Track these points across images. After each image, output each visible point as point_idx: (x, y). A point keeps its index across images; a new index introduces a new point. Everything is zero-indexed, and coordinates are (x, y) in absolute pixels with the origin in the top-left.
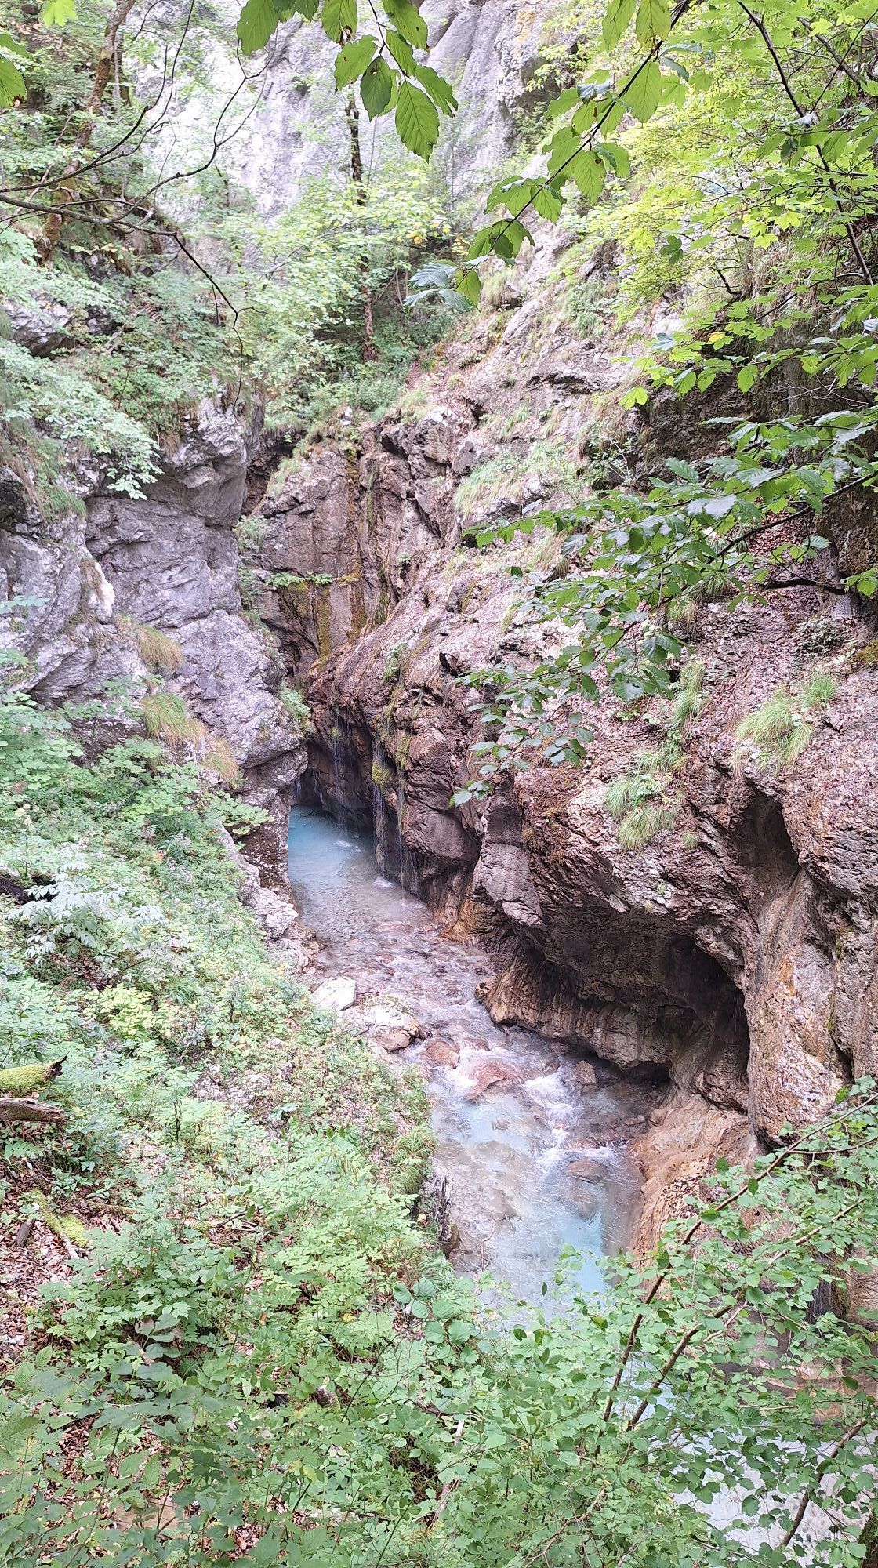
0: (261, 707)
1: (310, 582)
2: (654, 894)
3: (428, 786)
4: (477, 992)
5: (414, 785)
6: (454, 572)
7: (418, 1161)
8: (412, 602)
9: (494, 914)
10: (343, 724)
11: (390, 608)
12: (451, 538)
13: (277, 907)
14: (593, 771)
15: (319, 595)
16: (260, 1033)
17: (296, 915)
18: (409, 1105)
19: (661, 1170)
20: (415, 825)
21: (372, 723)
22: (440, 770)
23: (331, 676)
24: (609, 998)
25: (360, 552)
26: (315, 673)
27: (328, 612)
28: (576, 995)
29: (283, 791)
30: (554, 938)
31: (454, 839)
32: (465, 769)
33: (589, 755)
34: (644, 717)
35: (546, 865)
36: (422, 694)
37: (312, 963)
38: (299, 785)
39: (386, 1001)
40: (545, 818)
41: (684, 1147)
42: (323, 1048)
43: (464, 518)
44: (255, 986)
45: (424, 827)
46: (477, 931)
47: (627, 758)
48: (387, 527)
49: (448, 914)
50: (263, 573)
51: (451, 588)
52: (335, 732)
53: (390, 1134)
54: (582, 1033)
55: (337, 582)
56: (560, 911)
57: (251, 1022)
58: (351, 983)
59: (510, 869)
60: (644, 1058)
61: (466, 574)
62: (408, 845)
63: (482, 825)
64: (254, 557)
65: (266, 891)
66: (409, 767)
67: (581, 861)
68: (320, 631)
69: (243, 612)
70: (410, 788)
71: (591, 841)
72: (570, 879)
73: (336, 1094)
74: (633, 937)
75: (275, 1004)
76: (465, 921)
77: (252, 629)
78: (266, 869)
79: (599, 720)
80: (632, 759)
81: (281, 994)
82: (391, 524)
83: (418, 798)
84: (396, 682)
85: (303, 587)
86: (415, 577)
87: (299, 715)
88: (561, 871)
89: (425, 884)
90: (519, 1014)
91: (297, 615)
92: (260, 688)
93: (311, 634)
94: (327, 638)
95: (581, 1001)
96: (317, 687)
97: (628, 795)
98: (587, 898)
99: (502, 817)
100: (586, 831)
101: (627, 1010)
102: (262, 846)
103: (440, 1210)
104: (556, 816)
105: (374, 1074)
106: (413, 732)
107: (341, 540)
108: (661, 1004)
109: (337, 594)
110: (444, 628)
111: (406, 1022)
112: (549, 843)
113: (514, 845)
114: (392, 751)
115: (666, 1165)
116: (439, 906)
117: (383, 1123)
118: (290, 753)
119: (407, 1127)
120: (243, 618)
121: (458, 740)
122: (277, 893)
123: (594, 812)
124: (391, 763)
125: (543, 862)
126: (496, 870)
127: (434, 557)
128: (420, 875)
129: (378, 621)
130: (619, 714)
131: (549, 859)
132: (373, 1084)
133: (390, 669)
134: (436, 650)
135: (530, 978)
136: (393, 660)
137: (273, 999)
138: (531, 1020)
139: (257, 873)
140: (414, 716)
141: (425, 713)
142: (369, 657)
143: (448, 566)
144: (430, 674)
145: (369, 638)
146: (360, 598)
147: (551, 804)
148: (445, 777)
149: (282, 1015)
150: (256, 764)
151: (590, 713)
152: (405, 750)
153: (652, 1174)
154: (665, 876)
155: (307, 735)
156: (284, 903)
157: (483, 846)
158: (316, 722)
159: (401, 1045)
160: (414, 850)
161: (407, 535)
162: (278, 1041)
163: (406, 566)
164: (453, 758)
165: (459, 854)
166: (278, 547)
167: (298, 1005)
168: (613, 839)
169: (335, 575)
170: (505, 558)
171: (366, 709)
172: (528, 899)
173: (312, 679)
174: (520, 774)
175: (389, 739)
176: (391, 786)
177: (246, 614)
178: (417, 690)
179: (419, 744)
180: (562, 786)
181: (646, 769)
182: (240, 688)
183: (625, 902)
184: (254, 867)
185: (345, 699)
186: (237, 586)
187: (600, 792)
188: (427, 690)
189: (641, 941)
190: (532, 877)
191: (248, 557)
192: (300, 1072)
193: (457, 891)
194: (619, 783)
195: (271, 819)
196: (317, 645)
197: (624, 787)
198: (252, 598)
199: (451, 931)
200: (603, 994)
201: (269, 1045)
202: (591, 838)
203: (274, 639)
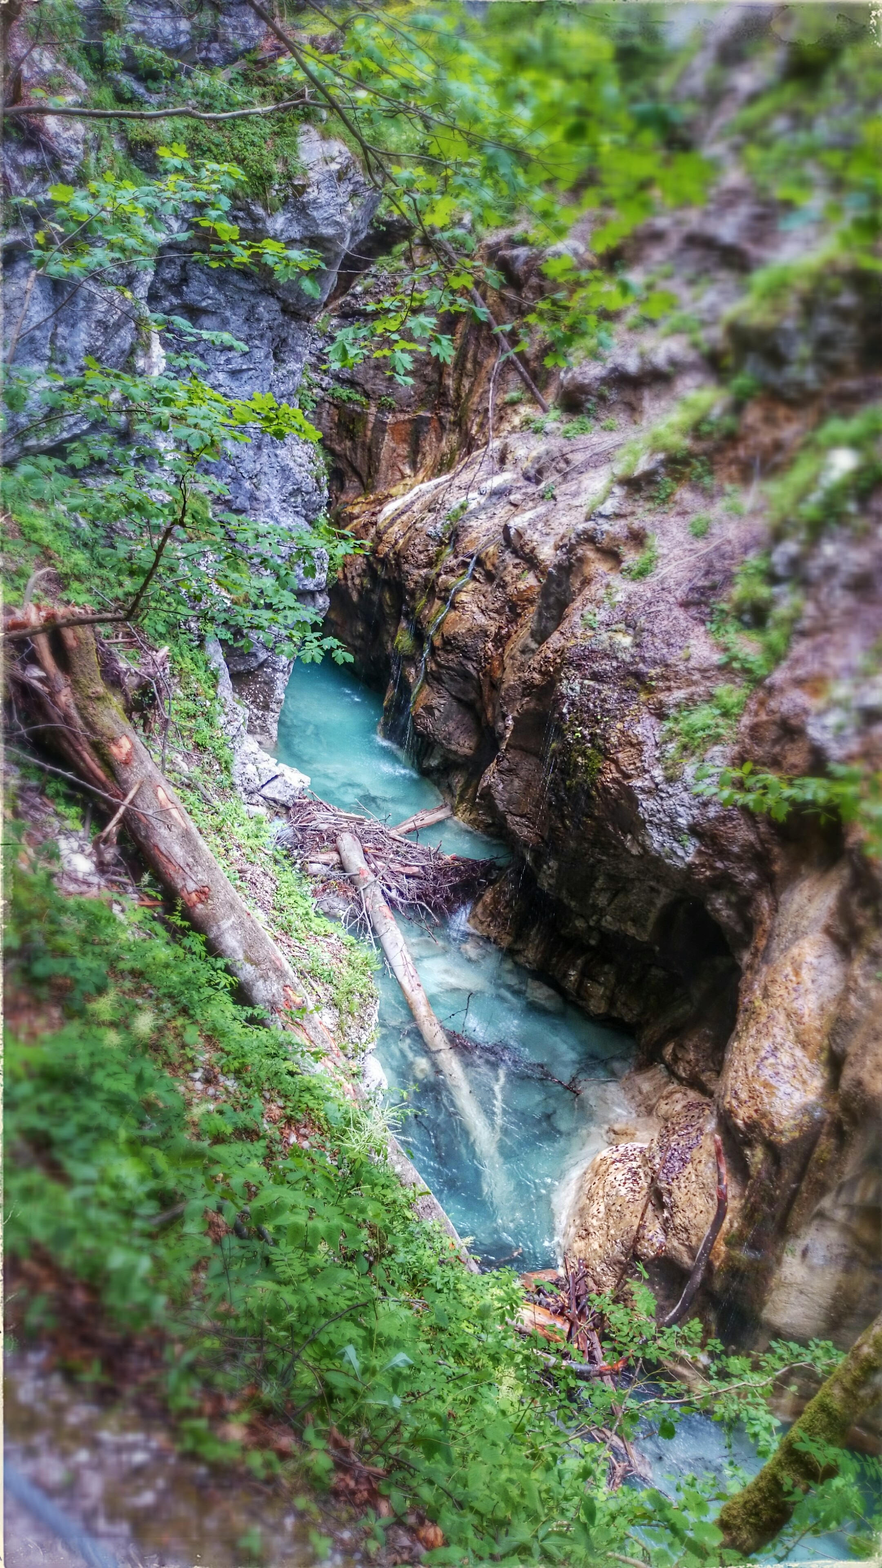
2: (676, 844)
3: (454, 670)
5: (438, 665)
8: (485, 458)
11: (459, 458)
12: (550, 394)
20: (429, 709)
21: (409, 584)
22: (472, 655)
23: (374, 519)
24: (594, 944)
26: (357, 511)
31: (467, 735)
32: (501, 661)
36: (473, 565)
45: (437, 713)
51: (533, 455)
62: (417, 728)
63: (505, 726)
65: (250, 739)
66: (438, 642)
70: (434, 667)
71: (622, 772)
72: (589, 806)
78: (255, 715)
83: (439, 680)
84: (447, 545)
88: (582, 796)
91: (350, 438)
94: (378, 474)
95: (560, 940)
96: (355, 527)
98: (601, 831)
99: (531, 722)
100: (621, 760)
101: (610, 960)
102: (256, 688)
106: (452, 605)
113: (536, 755)
114: (424, 620)
121: (501, 628)
122: (261, 743)
124: (419, 637)
126: (510, 777)
129: (442, 469)
134: (501, 519)
135: (514, 902)
139: (246, 717)
140: (457, 588)
141: (471, 588)
144: (488, 546)
145: (426, 486)
148: (476, 665)
152: (438, 623)
154: (693, 829)
157: (502, 748)
160: (423, 735)
164: (490, 645)
165: (470, 753)
168: (648, 776)
171: (406, 567)
175: (424, 606)
176: (414, 660)
178: (469, 560)
179: (455, 621)
182: (276, 507)
183: (642, 845)
184: (243, 709)
188: (480, 562)
189: (645, 891)
190: (548, 795)
196: (365, 479)
202: (624, 769)
203: (324, 459)
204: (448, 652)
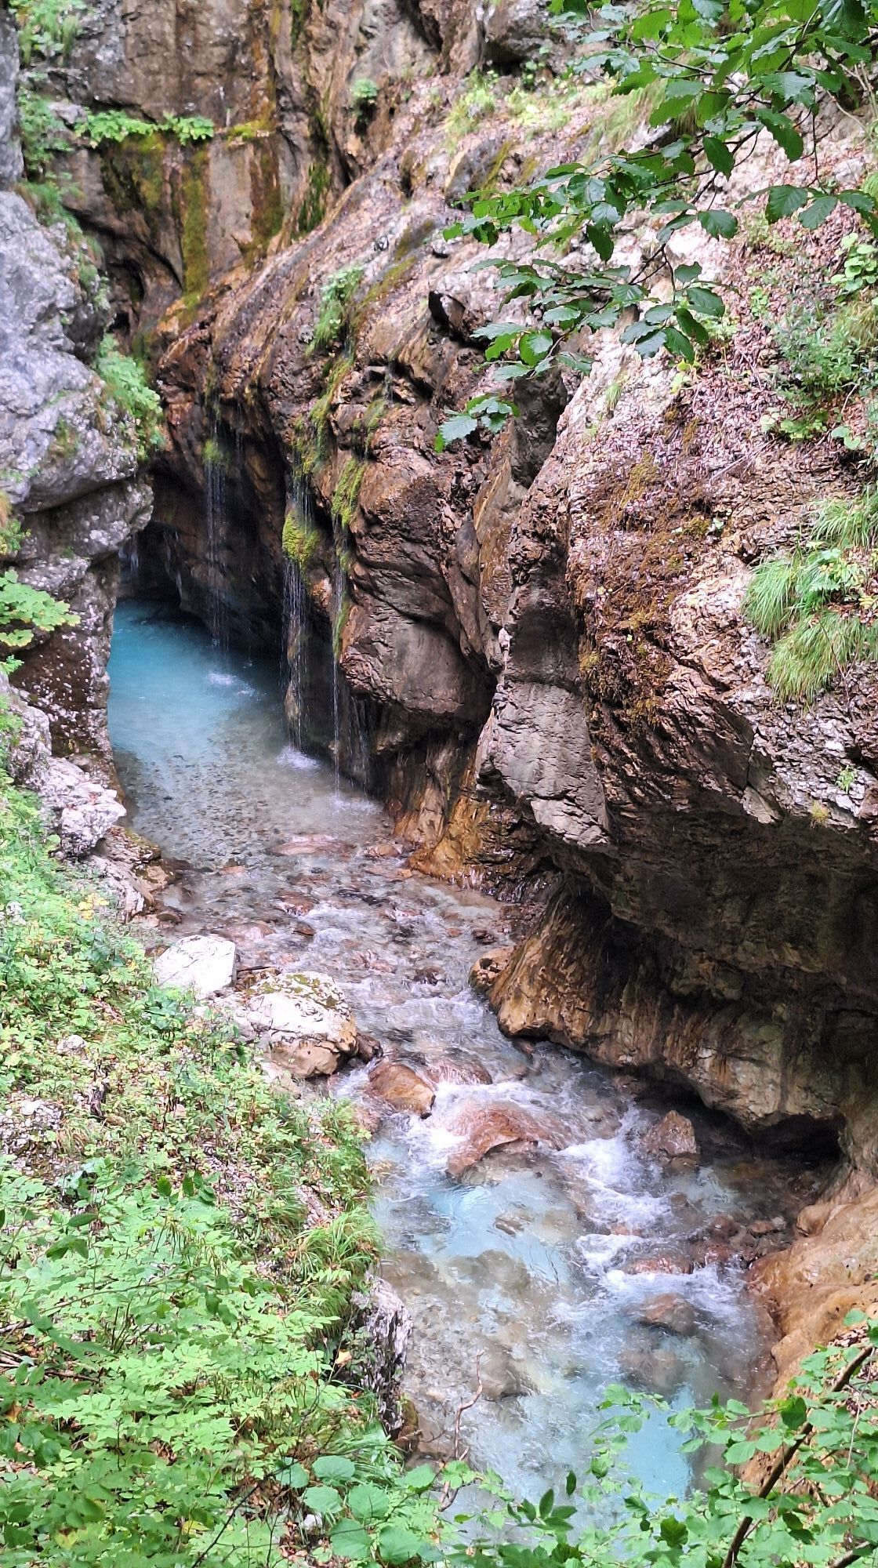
0: (59, 386)
1: (169, 135)
2: (831, 790)
3: (395, 567)
4: (474, 975)
5: (367, 564)
6: (465, 125)
7: (344, 1275)
8: (376, 187)
9: (515, 827)
10: (226, 436)
11: (330, 196)
12: (464, 51)
13: (85, 796)
14: (725, 541)
15: (186, 163)
16: (42, 1024)
17: (121, 811)
18: (333, 1174)
19: (813, 1318)
20: (366, 645)
21: (288, 436)
22: (420, 534)
23: (205, 333)
24: (732, 994)
25: (274, 74)
26: (173, 327)
27: (202, 200)
28: (667, 987)
29: (102, 563)
30: (631, 872)
31: (442, 676)
32: (471, 534)
33: (719, 508)
34: (836, 433)
35: (622, 727)
36: (389, 377)
37: (150, 908)
38: (134, 558)
39: (295, 985)
40: (626, 632)
41: (857, 1277)
42: (167, 1058)
43: (491, 12)
44: (33, 935)
45: (383, 650)
46: (481, 860)
47: (794, 517)
48: (332, 25)
49: (425, 823)
50: (71, 110)
51: (458, 159)
52: (211, 450)
53: (292, 1224)
54: (675, 1058)
55: (224, 137)
56: (646, 819)
57: (26, 1003)
58: (227, 948)
59: (550, 734)
60: (792, 1108)
61: (490, 131)
62: (350, 685)
63: (499, 647)
64: (54, 76)
65: (61, 764)
66: (357, 527)
67: (691, 719)
68: (186, 240)
69: (26, 186)
70: (359, 570)
71: (713, 681)
72: (668, 755)
73: (189, 1146)
74: (786, 875)
75: (74, 971)
76: (457, 839)
77: (44, 223)
78: (62, 720)
79: (745, 437)
80: (806, 519)
81: (86, 953)
82: (340, 17)
83: (373, 590)
84: (339, 351)
85: (155, 145)
86: (387, 134)
87: (138, 408)
88: (651, 739)
89: (381, 764)
90: (555, 1019)
91: (138, 201)
92: (59, 348)
93: (167, 244)
94: (199, 253)
95: (674, 998)
96: (176, 356)
97: (792, 590)
98: (699, 794)
99: (539, 628)
100: (706, 661)
101: (764, 1016)
102: (56, 673)
103: (382, 1371)
104: (649, 631)
105: (266, 1112)
106: (369, 455)
107: (235, 50)
108: (831, 1006)
109: (224, 162)
110: (438, 242)
111: (332, 1025)
112: (629, 684)
113: (560, 686)
114: (325, 493)
115: (821, 1309)
116: (409, 809)
117: (279, 1204)
118: (118, 487)
119: (325, 1212)
120: (27, 198)
121: (459, 475)
122: (85, 769)
123: (724, 623)
124: (321, 519)
125: (616, 720)
126: (523, 734)
127: (426, 92)
128: (372, 745)
129: (305, 226)
130: (784, 427)
131: (629, 715)
132: (262, 1131)
133: (327, 323)
134: (422, 286)
135: (580, 952)
136: (333, 303)
137: (69, 961)
138: (577, 1031)
139: (46, 726)
140: (372, 422)
141: (394, 417)
142: (284, 300)
143: (454, 112)
144: (408, 337)
145: (285, 258)
146: (270, 170)
147: (639, 604)
148: (430, 550)
149: (86, 992)
150: (47, 504)
151: (728, 421)
152: (351, 492)
153: (793, 1325)
154: (855, 755)
155: (151, 450)
156: (98, 788)
157: (500, 686)
158: (171, 428)
159: (321, 1068)
160: (363, 695)
161: (373, 43)
162: (77, 1041)
163: (367, 109)
164: (447, 510)
165: (452, 706)
166: (104, 56)
167: (118, 975)
168: (758, 679)
169: (220, 120)
170: (572, 100)
171: (277, 406)
172: (584, 795)
173: (166, 340)
174: (580, 542)
175: (319, 468)
176: (321, 564)
177: (36, 191)
178: (380, 369)
179: (379, 481)
180: (665, 567)
181: (831, 538)
182: (18, 346)
183: (773, 803)
184: (39, 713)
185: (234, 383)
186: (16, 130)
187: (738, 583)
188: (401, 369)
189: (800, 885)
190: (593, 750)
191: (40, 74)
192: (121, 1101)
193: (445, 779)
194: (775, 566)
195: (75, 620)
196: (178, 269)
197: (787, 574)
198: (46, 158)
199: (429, 858)
200: (721, 984)
201: (60, 1048)
202: (715, 674)
203: (88, 245)
204: (379, 538)
